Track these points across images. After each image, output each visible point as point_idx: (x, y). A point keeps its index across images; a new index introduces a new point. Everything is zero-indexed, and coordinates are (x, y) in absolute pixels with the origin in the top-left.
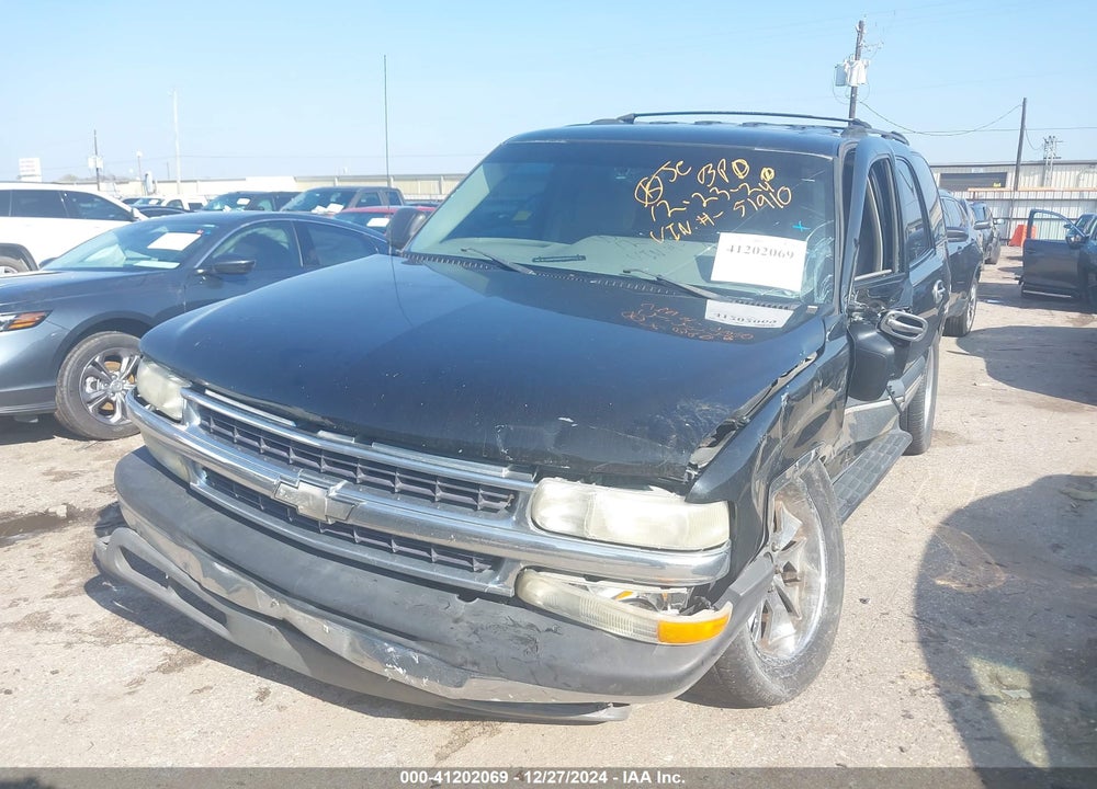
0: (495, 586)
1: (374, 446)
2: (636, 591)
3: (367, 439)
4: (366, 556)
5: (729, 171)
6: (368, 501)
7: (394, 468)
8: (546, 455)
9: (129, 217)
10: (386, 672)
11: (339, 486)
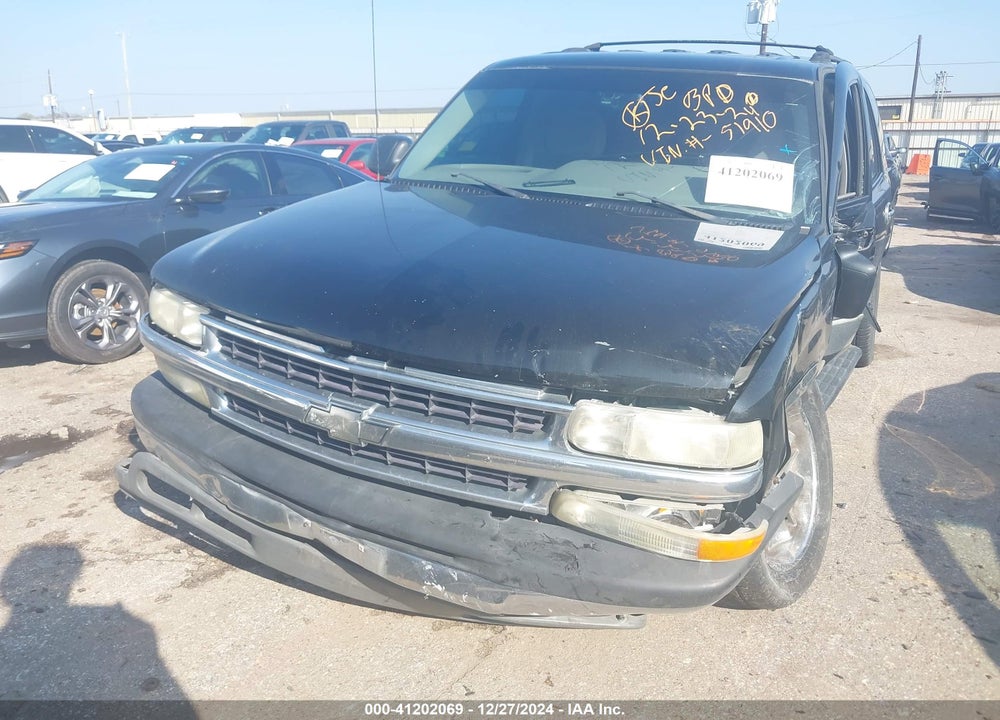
0: (531, 505)
1: (407, 370)
2: (669, 508)
3: (399, 363)
4: (399, 477)
5: (714, 96)
6: (401, 425)
7: (427, 392)
8: (584, 379)
9: (91, 150)
10: (425, 589)
11: (371, 410)
